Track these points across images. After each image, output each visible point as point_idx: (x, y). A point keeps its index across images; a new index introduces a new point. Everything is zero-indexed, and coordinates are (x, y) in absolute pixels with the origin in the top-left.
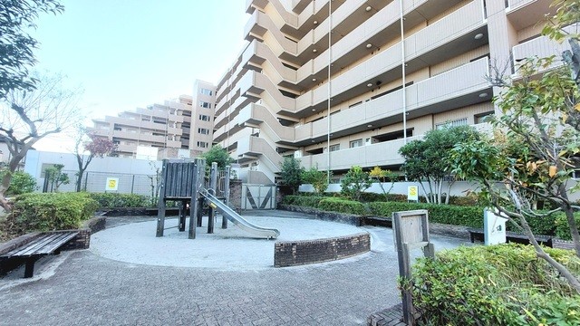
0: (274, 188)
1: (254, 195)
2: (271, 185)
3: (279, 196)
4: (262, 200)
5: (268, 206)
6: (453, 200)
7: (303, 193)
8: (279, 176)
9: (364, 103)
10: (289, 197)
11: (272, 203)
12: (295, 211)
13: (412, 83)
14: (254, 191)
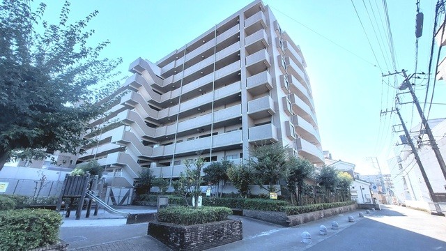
0: (132, 190)
1: (116, 195)
2: (130, 187)
3: (135, 195)
4: (121, 198)
5: (125, 203)
6: (223, 195)
7: (153, 193)
8: (137, 181)
9: (195, 139)
10: (142, 196)
11: (129, 200)
12: (145, 205)
13: (217, 134)
14: (116, 191)
